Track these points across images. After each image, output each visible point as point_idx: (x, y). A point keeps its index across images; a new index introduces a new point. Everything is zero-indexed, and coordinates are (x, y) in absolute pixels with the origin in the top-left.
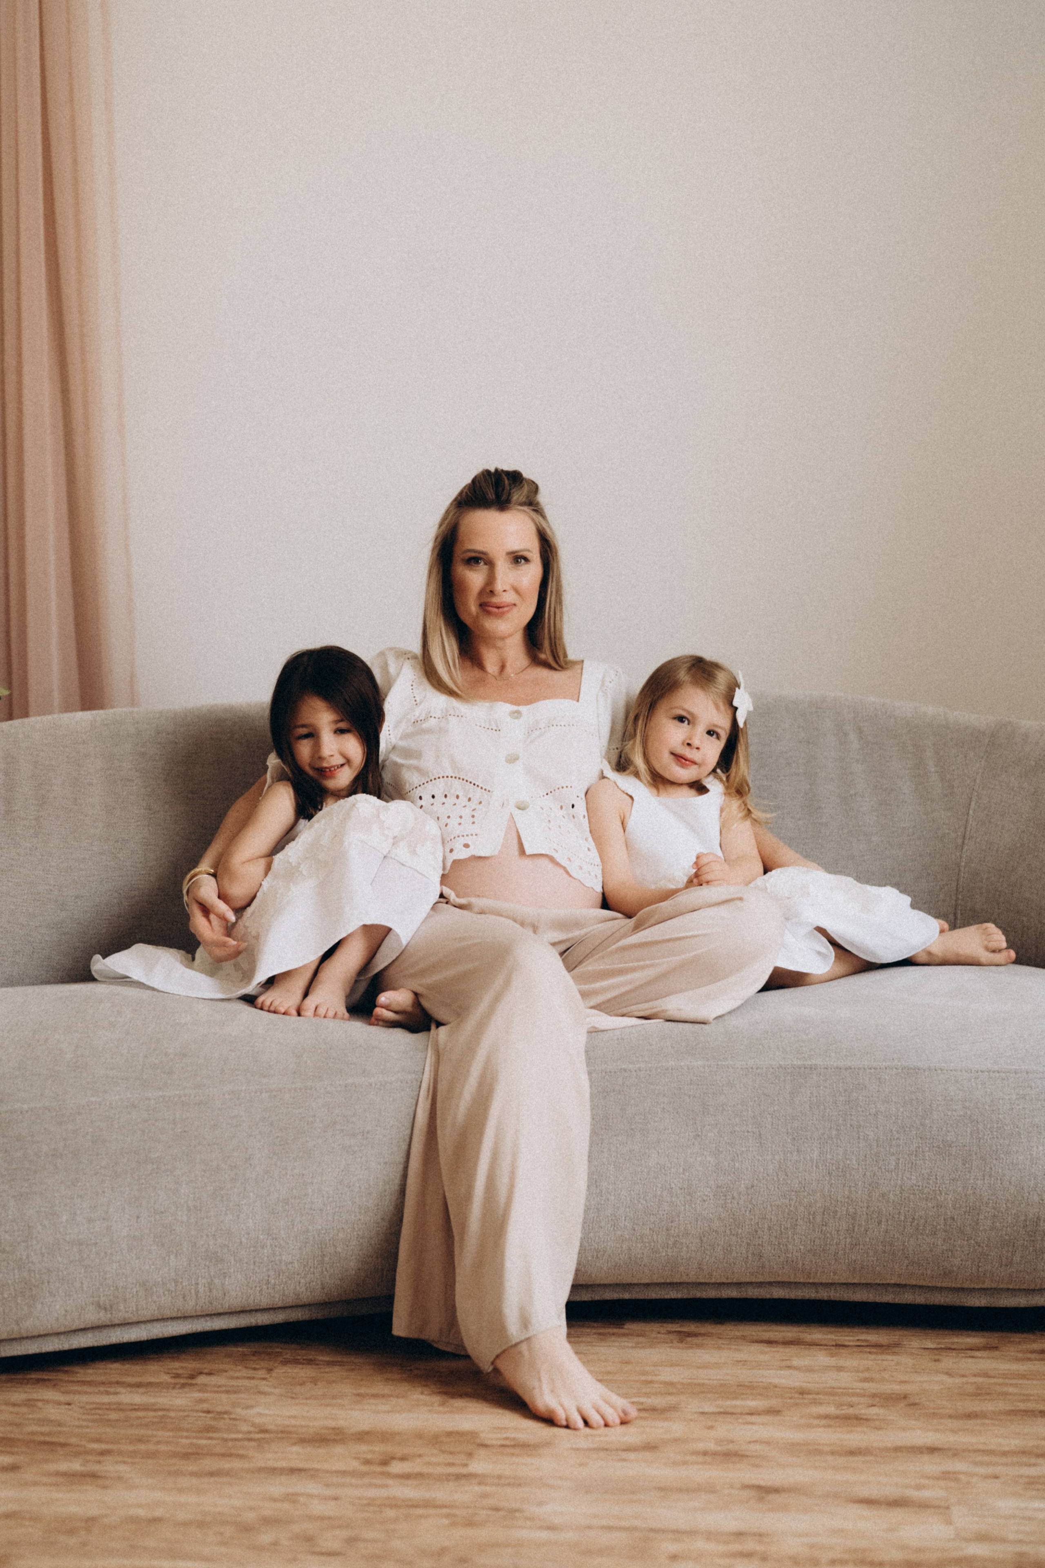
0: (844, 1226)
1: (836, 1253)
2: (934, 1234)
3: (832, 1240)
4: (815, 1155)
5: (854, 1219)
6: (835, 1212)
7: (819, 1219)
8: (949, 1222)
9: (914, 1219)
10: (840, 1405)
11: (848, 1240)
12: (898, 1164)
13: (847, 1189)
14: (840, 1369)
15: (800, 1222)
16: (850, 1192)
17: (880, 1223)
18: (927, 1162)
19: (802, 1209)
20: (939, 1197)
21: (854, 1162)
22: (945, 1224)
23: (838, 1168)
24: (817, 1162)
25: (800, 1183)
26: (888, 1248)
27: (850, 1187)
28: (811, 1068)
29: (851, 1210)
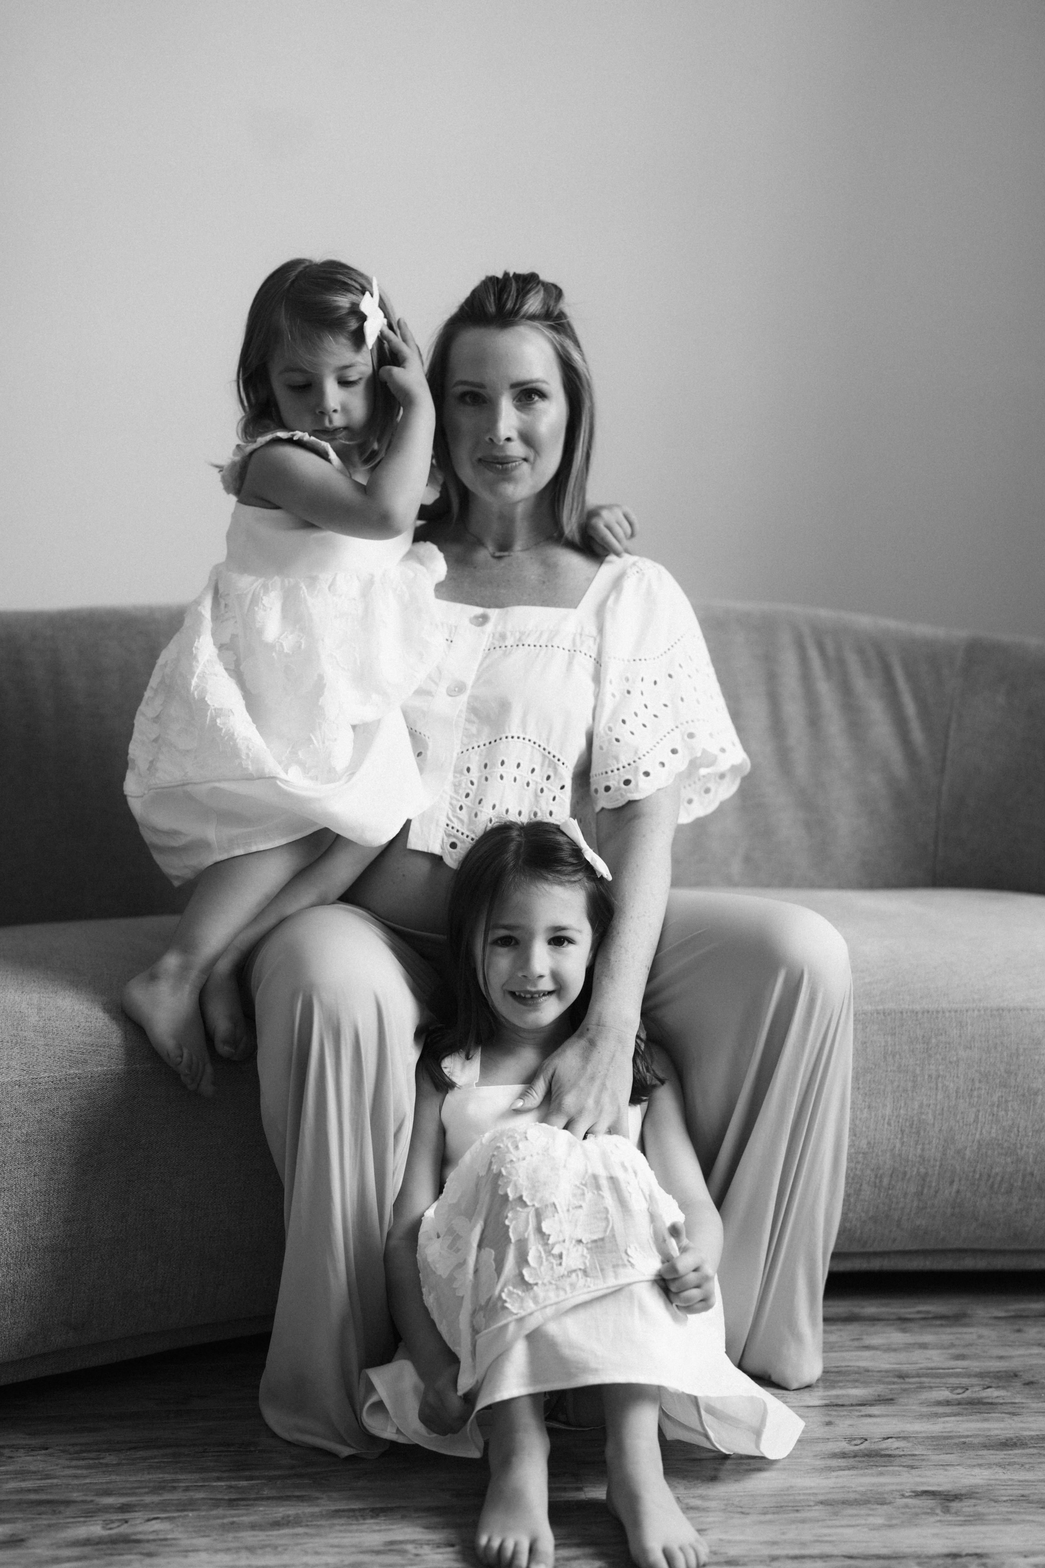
0: (912, 1189)
1: (899, 1221)
2: (1009, 1192)
3: (897, 1203)
4: (888, 1111)
5: (924, 1180)
6: (905, 1173)
7: (886, 1181)
8: (1028, 1178)
9: (989, 1176)
10: (953, 1389)
11: (915, 1204)
12: (977, 1117)
13: (920, 1147)
14: (924, 1346)
15: (865, 1186)
16: (923, 1150)
17: (952, 1182)
18: (1010, 1113)
19: (869, 1172)
20: (1019, 1151)
21: (930, 1116)
22: (1023, 1181)
23: (911, 1126)
24: (889, 1119)
25: (869, 1143)
26: (957, 1210)
27: (923, 1144)
28: (884, 1013)
29: (922, 1170)
